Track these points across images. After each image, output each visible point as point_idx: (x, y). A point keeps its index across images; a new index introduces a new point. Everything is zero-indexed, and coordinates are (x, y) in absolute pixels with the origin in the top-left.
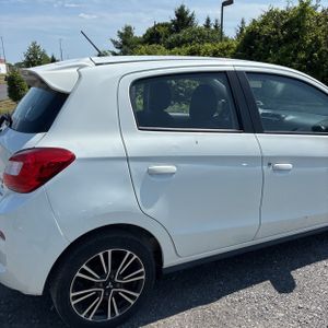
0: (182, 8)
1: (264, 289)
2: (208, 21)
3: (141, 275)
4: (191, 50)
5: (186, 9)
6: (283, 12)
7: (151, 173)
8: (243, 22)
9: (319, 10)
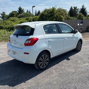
0: (20, 7)
1: (65, 60)
2: (27, 11)
3: (48, 59)
4: (26, 19)
5: (21, 8)
6: (49, 10)
7: (49, 41)
8: (36, 11)
9: (56, 9)
